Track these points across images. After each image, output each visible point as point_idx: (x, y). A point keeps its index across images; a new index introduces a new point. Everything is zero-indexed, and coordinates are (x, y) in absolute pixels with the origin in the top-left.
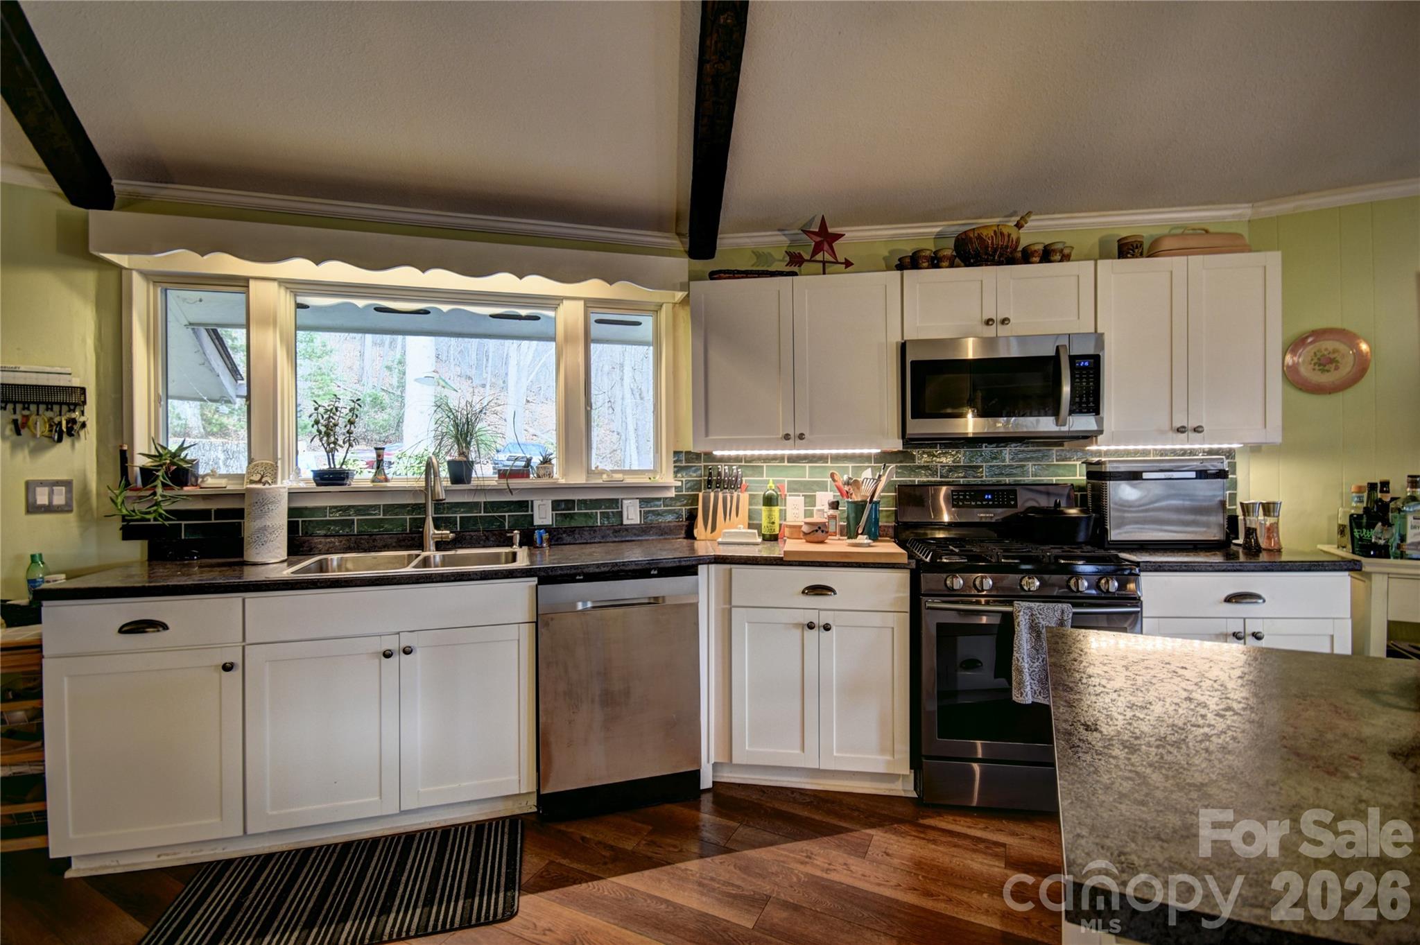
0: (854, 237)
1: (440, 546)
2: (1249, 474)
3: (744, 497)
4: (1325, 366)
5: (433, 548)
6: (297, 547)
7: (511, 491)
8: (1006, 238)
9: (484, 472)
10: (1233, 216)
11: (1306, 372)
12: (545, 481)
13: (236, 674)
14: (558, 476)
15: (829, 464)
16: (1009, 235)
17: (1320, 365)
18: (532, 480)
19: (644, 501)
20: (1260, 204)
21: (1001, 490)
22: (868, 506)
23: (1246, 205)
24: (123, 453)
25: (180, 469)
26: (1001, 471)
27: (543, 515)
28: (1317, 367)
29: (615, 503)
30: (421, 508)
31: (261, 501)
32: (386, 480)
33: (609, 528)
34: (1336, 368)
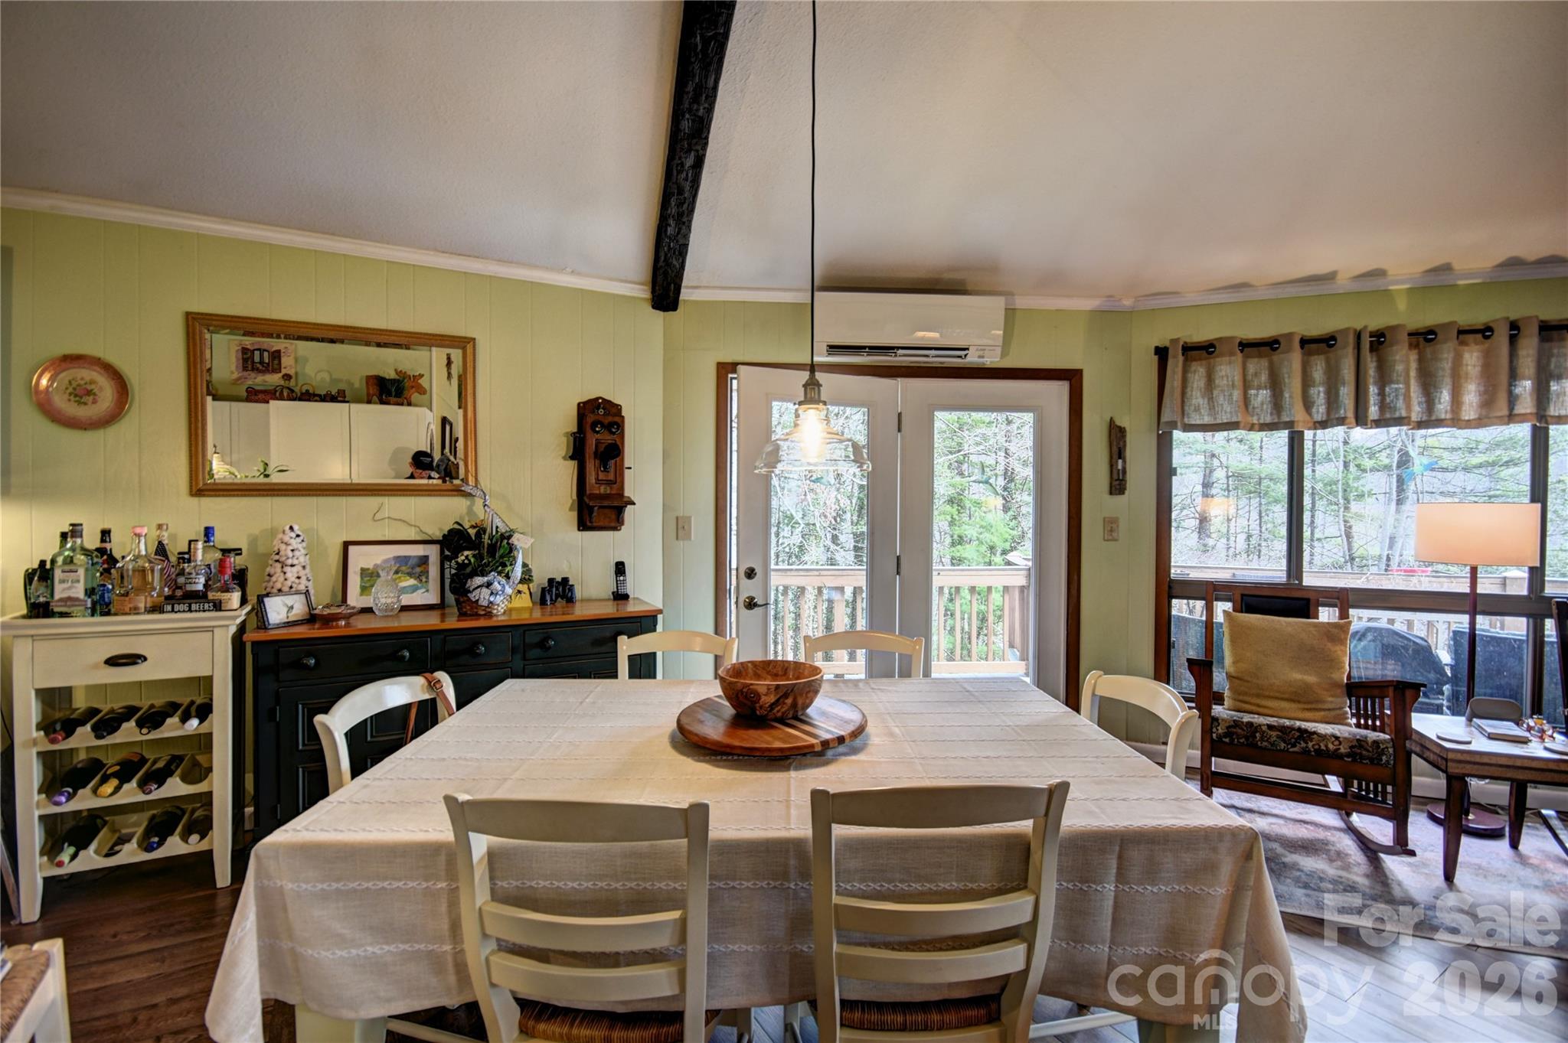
4: (81, 398)
11: (62, 403)
17: (75, 396)
28: (72, 398)
34: (94, 402)
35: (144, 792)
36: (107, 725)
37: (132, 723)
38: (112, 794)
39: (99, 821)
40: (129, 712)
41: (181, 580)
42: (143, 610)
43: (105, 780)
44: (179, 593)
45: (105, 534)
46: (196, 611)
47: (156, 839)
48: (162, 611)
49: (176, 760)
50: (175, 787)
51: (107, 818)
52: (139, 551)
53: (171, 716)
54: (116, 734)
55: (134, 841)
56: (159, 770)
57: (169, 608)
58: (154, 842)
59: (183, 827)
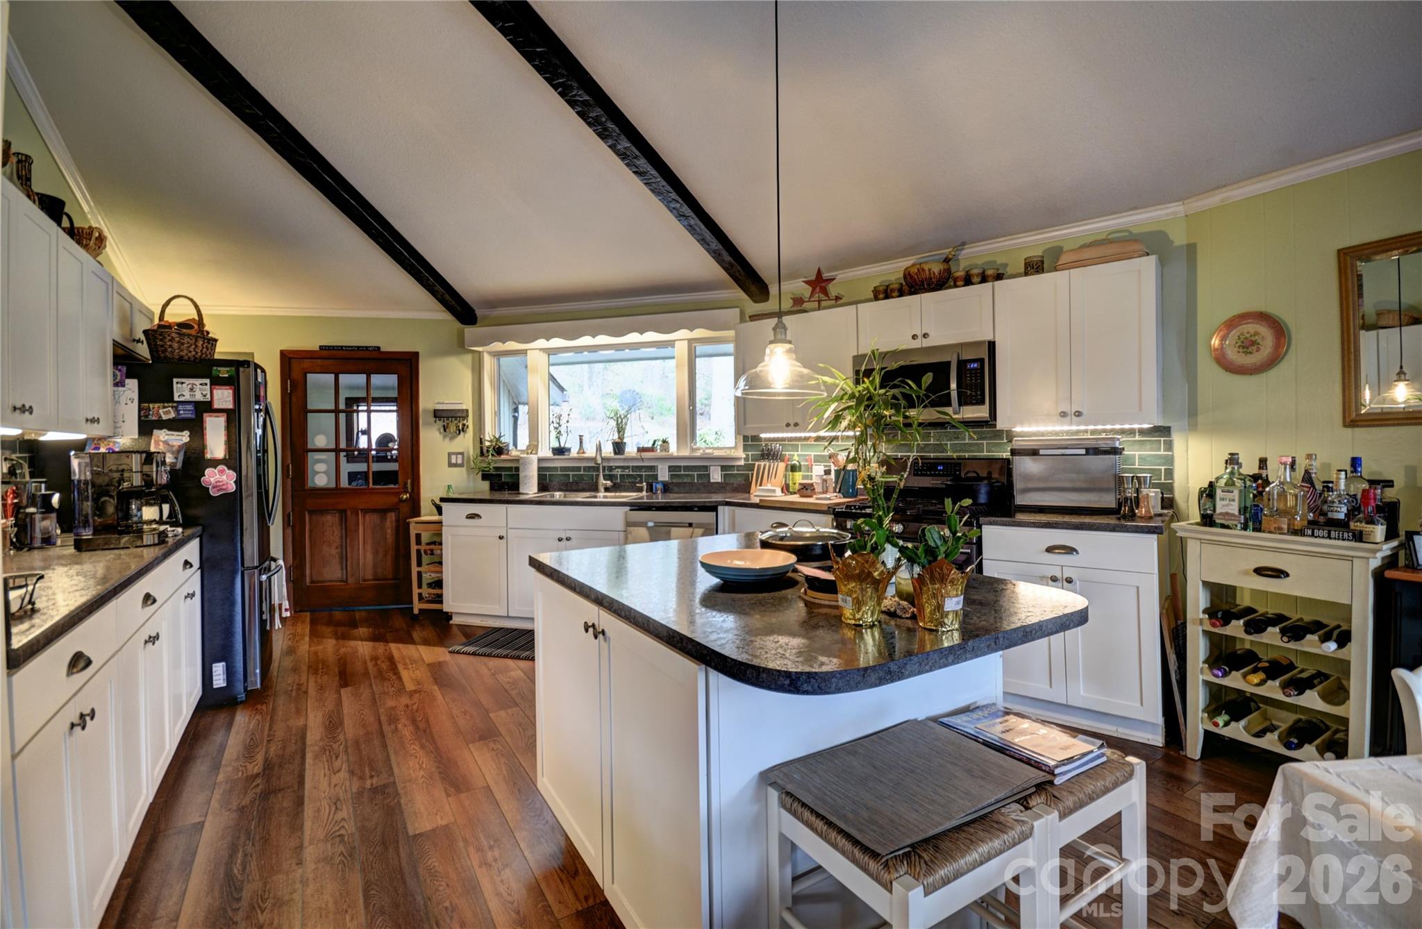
0: (842, 279)
1: (607, 489)
2: (1187, 451)
3: (782, 466)
4: (1248, 348)
5: (603, 490)
6: (543, 487)
7: (642, 459)
8: (927, 272)
9: (631, 449)
10: (1168, 214)
11: (1233, 355)
12: (664, 454)
13: (504, 541)
14: (673, 449)
15: (840, 443)
16: (930, 270)
17: (1243, 347)
18: (659, 453)
19: (723, 468)
20: (1189, 200)
21: (949, 463)
22: (842, 473)
23: (1177, 204)
24: (481, 439)
25: (499, 447)
26: (964, 448)
27: (663, 475)
28: (1241, 350)
29: (706, 468)
30: (596, 469)
31: (526, 463)
32: (584, 453)
33: (701, 484)
34: (1258, 350)
35: (1284, 693)
36: (1257, 625)
37: (1277, 629)
38: (1258, 685)
39: (1252, 704)
40: (1278, 619)
41: (1325, 508)
42: (1286, 531)
43: (1255, 671)
44: (1322, 519)
45: (1263, 463)
46: (1335, 539)
47: (1296, 741)
48: (1303, 535)
49: (1321, 676)
50: (1312, 700)
51: (1261, 705)
52: (1285, 478)
53: (1312, 633)
54: (1262, 634)
55: (1276, 733)
56: (1302, 679)
57: (1310, 532)
58: (1293, 743)
59: (1323, 741)
